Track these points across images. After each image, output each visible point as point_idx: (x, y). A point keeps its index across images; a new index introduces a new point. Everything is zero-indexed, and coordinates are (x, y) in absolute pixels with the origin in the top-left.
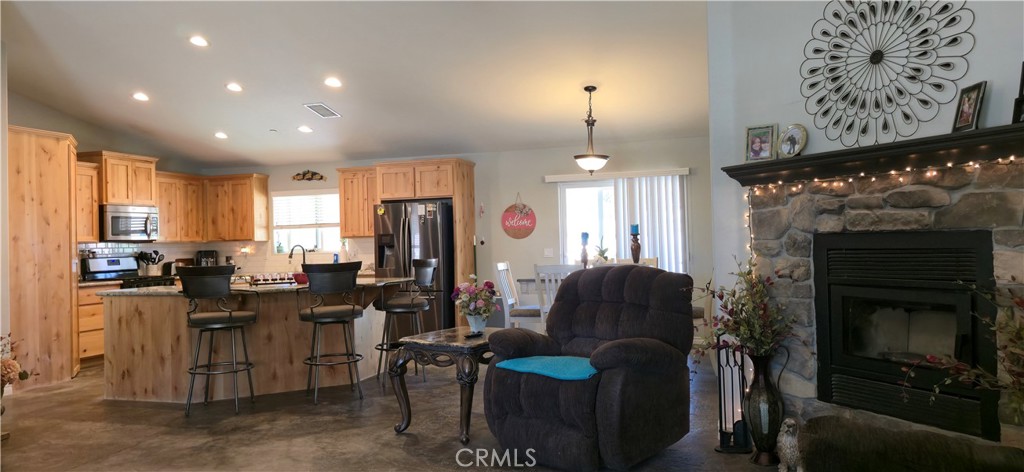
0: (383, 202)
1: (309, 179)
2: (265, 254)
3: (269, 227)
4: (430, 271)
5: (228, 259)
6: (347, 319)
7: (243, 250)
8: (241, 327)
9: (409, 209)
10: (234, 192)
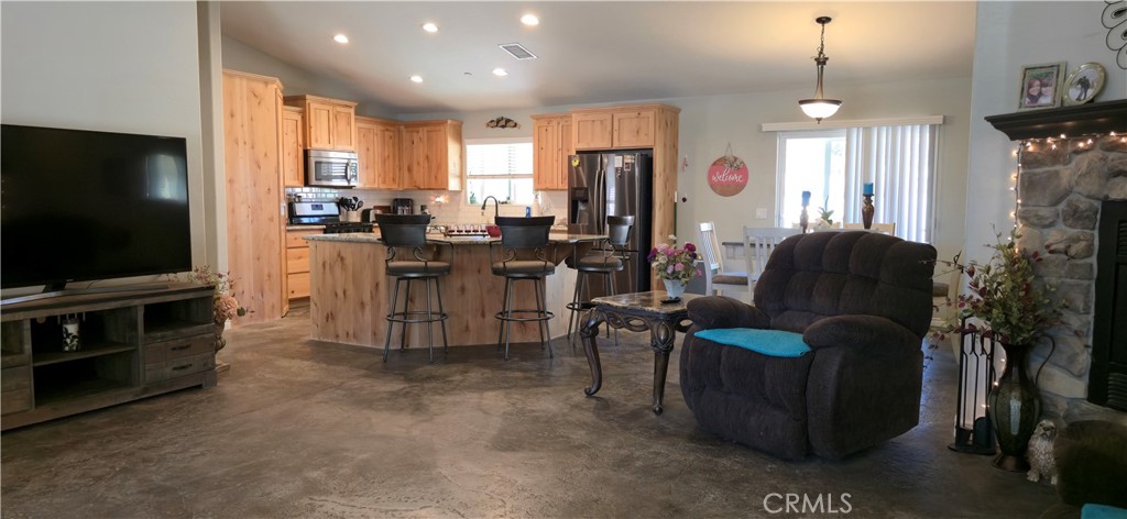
0: (578, 152)
1: (503, 127)
2: (458, 204)
3: (462, 177)
4: (625, 229)
5: (423, 208)
6: (539, 275)
7: (438, 199)
8: (436, 277)
9: (605, 160)
10: (429, 139)
